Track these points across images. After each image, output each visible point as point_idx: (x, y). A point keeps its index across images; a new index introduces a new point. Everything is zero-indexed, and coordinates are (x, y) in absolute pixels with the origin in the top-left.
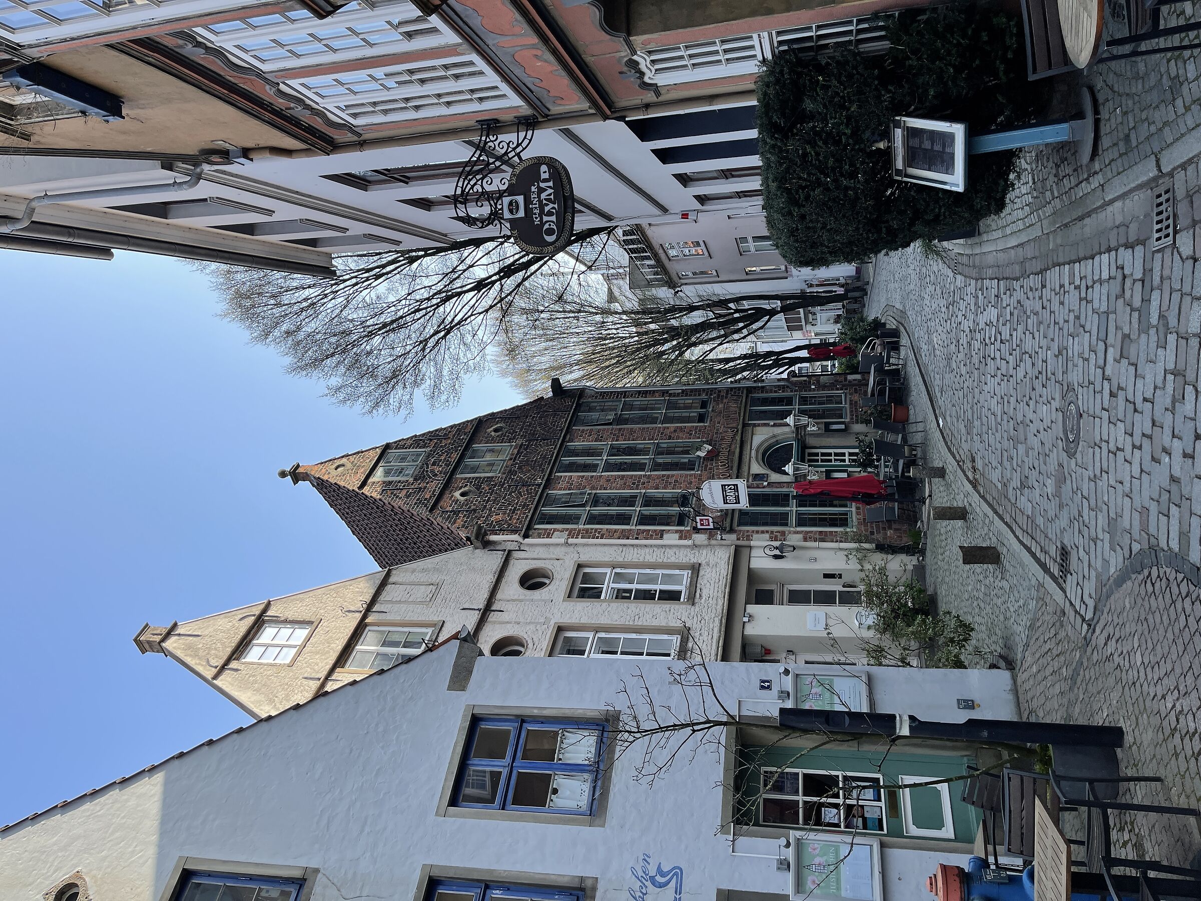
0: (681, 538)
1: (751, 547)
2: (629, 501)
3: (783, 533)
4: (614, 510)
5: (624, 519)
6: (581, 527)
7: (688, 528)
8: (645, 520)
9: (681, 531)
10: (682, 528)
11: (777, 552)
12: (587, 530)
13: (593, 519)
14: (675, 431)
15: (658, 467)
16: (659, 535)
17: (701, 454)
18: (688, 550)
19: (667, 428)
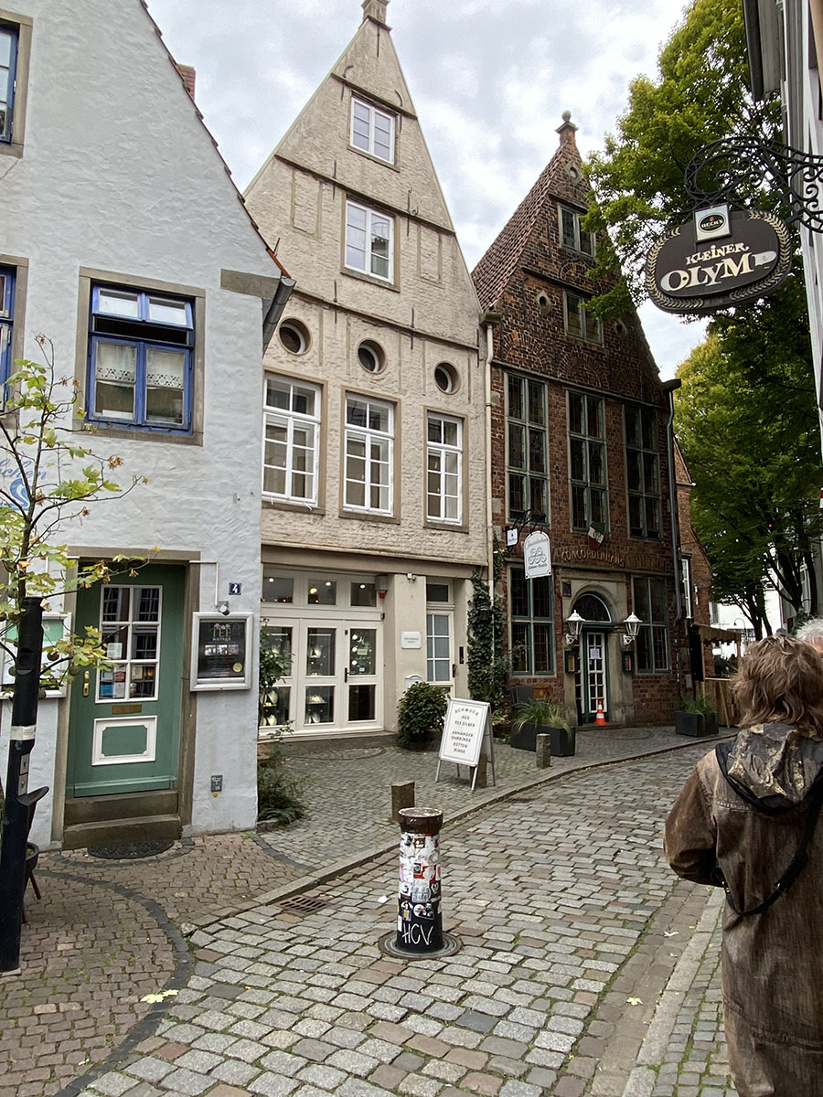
0: (495, 515)
2: (537, 464)
4: (526, 449)
5: (516, 459)
6: (506, 418)
7: (507, 522)
8: (516, 482)
9: (503, 514)
10: (507, 515)
12: (502, 425)
13: (515, 432)
14: (620, 507)
15: (578, 493)
16: (497, 494)
17: (591, 532)
18: (483, 522)
19: (624, 499)
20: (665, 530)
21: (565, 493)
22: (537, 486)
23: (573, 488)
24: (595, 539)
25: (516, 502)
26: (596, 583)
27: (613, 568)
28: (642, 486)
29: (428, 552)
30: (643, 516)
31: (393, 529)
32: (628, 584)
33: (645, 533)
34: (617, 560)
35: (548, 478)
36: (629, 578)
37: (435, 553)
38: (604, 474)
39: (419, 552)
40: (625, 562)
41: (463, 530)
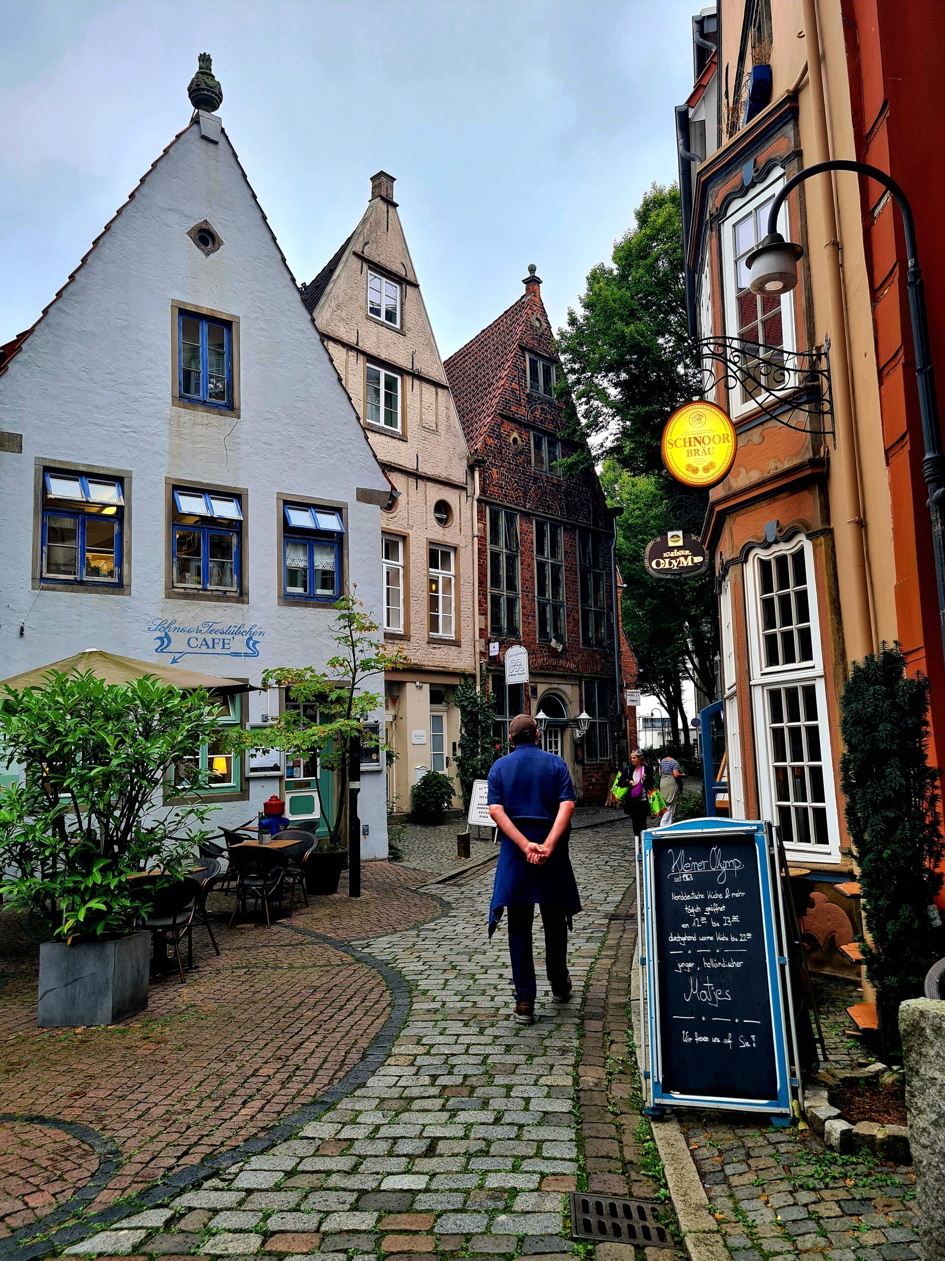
0: (481, 630)
2: (511, 585)
4: (503, 573)
5: (496, 583)
6: (488, 546)
7: (489, 635)
8: (496, 600)
9: (486, 630)
10: (489, 631)
12: (485, 552)
13: (495, 556)
14: (575, 619)
15: (542, 608)
16: (483, 613)
17: (553, 643)
18: (471, 637)
19: (578, 613)
20: (608, 639)
21: (533, 608)
22: (511, 603)
23: (539, 604)
24: (556, 649)
25: (496, 619)
26: (556, 686)
27: (569, 673)
28: (591, 602)
29: (430, 664)
30: (592, 627)
31: (404, 644)
32: (580, 686)
33: (593, 642)
34: (573, 666)
35: (520, 596)
36: (580, 682)
37: (436, 664)
38: (562, 591)
39: (424, 663)
40: (578, 667)
41: (456, 643)
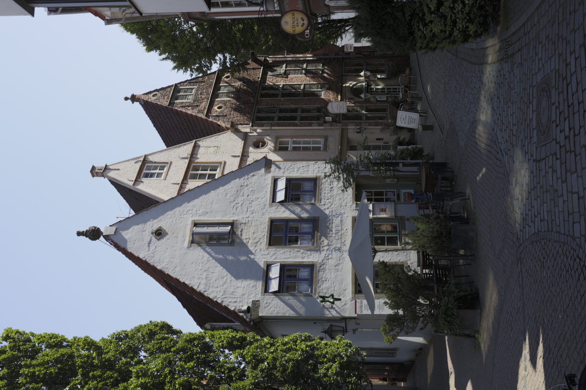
0: (319, 126)
1: (348, 129)
2: (295, 110)
3: (360, 123)
4: (288, 115)
5: (294, 118)
6: (276, 122)
7: (322, 122)
8: (302, 119)
9: (319, 123)
10: (319, 122)
11: (358, 130)
12: (278, 123)
13: (280, 119)
16: (310, 125)
18: (322, 130)
21: (306, 100)
22: (303, 111)
25: (313, 118)
32: (347, 75)
36: (344, 75)
41: (326, 138)
